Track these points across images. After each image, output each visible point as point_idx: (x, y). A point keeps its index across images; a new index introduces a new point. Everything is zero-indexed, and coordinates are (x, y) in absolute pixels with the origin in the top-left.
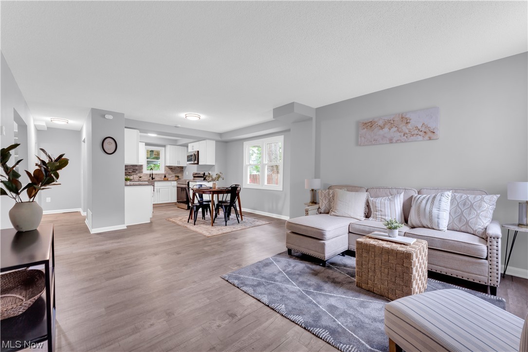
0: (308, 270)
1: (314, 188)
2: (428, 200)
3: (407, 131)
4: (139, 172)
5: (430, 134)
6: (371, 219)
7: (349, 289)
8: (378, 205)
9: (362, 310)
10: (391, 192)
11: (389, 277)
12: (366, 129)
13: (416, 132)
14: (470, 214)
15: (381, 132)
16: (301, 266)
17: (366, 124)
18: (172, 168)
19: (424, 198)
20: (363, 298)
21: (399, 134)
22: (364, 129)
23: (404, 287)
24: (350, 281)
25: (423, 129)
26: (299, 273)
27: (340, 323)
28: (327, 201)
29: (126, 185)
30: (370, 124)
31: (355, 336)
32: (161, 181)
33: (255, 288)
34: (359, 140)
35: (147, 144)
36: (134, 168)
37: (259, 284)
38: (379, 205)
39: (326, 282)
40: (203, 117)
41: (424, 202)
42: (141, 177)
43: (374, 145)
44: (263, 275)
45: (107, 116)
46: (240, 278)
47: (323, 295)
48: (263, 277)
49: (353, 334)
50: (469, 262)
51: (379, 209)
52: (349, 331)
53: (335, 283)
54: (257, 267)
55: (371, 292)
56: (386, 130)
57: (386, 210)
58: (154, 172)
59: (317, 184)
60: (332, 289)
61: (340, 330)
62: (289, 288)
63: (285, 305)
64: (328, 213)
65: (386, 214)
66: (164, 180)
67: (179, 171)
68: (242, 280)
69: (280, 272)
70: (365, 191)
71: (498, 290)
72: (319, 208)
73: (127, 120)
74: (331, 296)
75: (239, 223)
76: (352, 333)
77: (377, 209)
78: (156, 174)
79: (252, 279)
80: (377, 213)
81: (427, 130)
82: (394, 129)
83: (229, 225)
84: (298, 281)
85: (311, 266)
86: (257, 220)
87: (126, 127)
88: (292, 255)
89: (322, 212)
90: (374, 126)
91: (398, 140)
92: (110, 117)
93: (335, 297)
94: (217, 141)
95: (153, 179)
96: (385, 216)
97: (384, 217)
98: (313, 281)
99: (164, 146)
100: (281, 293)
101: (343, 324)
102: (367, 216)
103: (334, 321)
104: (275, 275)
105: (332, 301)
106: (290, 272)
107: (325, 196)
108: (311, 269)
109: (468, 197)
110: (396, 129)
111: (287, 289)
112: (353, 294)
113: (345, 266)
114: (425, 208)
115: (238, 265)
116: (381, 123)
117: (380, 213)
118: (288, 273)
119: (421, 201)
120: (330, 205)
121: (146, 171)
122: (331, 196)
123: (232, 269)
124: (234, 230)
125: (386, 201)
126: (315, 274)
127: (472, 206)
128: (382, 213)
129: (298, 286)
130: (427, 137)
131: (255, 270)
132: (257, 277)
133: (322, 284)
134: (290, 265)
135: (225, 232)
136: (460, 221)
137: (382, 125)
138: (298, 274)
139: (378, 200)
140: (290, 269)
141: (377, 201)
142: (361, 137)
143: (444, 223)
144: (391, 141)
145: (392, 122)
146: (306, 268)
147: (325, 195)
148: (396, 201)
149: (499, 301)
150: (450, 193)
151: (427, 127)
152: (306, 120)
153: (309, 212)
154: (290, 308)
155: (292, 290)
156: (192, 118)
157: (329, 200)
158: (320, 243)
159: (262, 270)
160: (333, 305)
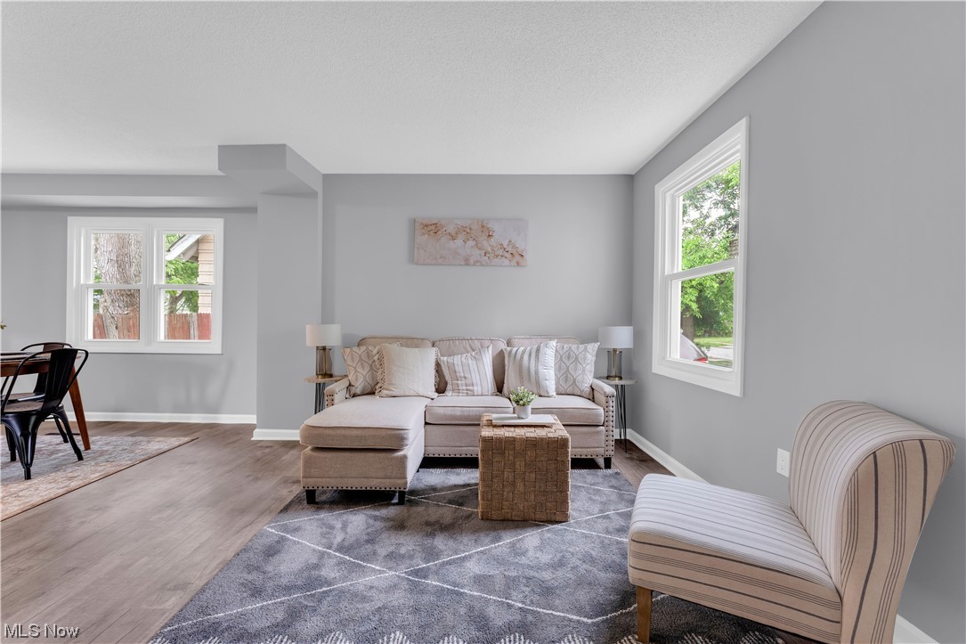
0: (379, 525)
1: (328, 344)
2: (530, 355)
3: (490, 250)
5: (518, 258)
6: (449, 393)
7: (476, 531)
8: (459, 368)
9: (524, 560)
10: (472, 345)
11: (537, 485)
12: (426, 236)
13: (501, 252)
14: (576, 369)
15: (452, 244)
16: (358, 521)
17: (426, 226)
19: (524, 352)
20: (508, 538)
21: (479, 252)
22: (424, 234)
23: (558, 494)
24: (465, 514)
25: (510, 249)
26: (366, 537)
27: (520, 605)
28: (367, 368)
30: (433, 227)
31: (558, 614)
33: (289, 631)
34: (416, 253)
37: (294, 614)
38: (461, 368)
39: (432, 535)
41: (526, 357)
43: (441, 265)
44: (284, 581)
46: (219, 623)
47: (449, 563)
48: (288, 589)
49: (554, 613)
50: (588, 433)
51: (462, 375)
52: (544, 611)
53: (448, 528)
54: (250, 568)
55: (509, 520)
56: (459, 242)
57: (473, 375)
59: (333, 336)
60: (451, 543)
61: (530, 618)
62: (376, 584)
63: (402, 628)
64: (374, 393)
65: (474, 382)
68: (229, 628)
69: (322, 555)
70: (430, 345)
71: (613, 460)
72: (350, 385)
74: (464, 559)
75: (80, 458)
76: (550, 612)
77: (458, 374)
79: (262, 608)
80: (459, 382)
81: (515, 252)
82: (471, 243)
83: (40, 474)
84: (381, 558)
85: (377, 513)
86: (146, 439)
88: (317, 503)
89: (358, 392)
90: (440, 232)
91: (477, 261)
93: (470, 556)
96: (473, 385)
97: (471, 388)
98: (408, 543)
100: (365, 605)
101: (523, 602)
102: (441, 389)
103: (510, 606)
104: (316, 567)
105: (474, 568)
106: (346, 544)
107: (361, 359)
108: (387, 519)
109: (570, 348)
110: (474, 243)
111: (371, 587)
112: (489, 539)
113: (434, 489)
114: (529, 367)
115: (176, 588)
116: (451, 229)
117: (464, 382)
118: (341, 549)
119: (522, 357)
120: (373, 377)
122: (376, 358)
123: (163, 612)
124: (74, 484)
125: (470, 361)
126: (399, 526)
127: (577, 358)
128: (469, 382)
129: (390, 569)
130: (514, 263)
131: (250, 577)
132: (272, 596)
133: (428, 541)
134: (332, 528)
135: (36, 499)
136: (566, 381)
137: (453, 233)
138: (368, 541)
139: (457, 360)
140: (339, 538)
141: (455, 362)
142: (418, 248)
143: (551, 385)
144: (467, 262)
145: (468, 231)
146: (371, 522)
147: (360, 356)
148: (484, 359)
149: (617, 473)
150: (553, 343)
151: (514, 247)
152: (302, 193)
153: (335, 395)
154: (416, 630)
155: (383, 584)
157: (371, 366)
158: (397, 457)
159: (269, 568)
160: (480, 576)
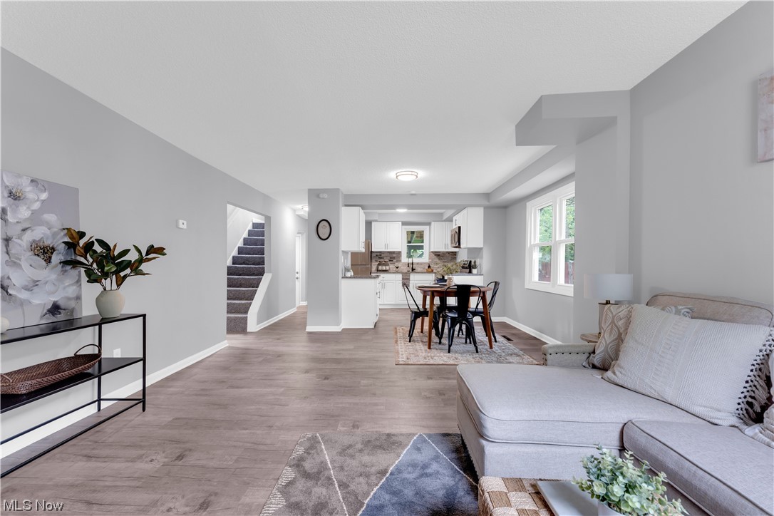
4: (397, 261)
18: (439, 255)
29: (345, 277)
32: (423, 273)
35: (404, 224)
36: (391, 255)
37: (314, 476)
40: (422, 174)
42: (397, 268)
45: (321, 196)
58: (416, 260)
66: (428, 272)
67: (450, 259)
68: (310, 454)
73: (347, 196)
78: (418, 264)
79: (324, 460)
87: (346, 206)
92: (326, 196)
94: (486, 208)
95: (413, 270)
99: (429, 224)
121: (404, 259)
132: (334, 462)
156: (406, 176)
